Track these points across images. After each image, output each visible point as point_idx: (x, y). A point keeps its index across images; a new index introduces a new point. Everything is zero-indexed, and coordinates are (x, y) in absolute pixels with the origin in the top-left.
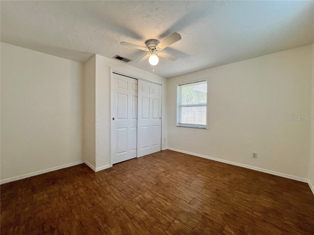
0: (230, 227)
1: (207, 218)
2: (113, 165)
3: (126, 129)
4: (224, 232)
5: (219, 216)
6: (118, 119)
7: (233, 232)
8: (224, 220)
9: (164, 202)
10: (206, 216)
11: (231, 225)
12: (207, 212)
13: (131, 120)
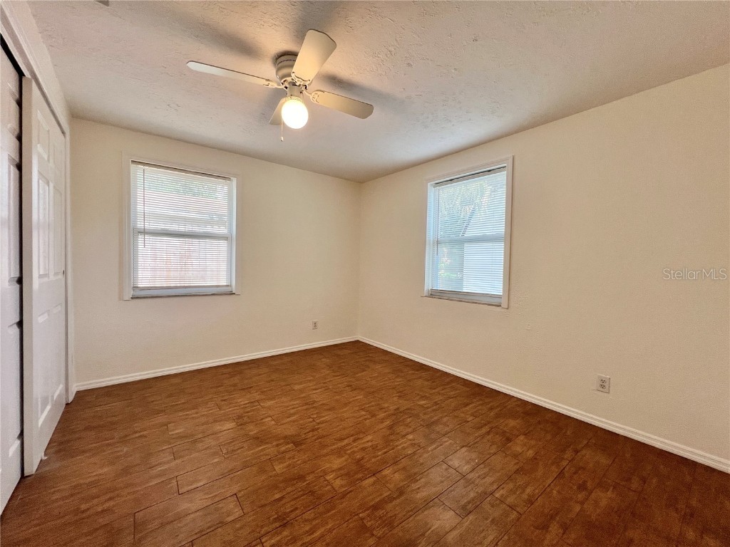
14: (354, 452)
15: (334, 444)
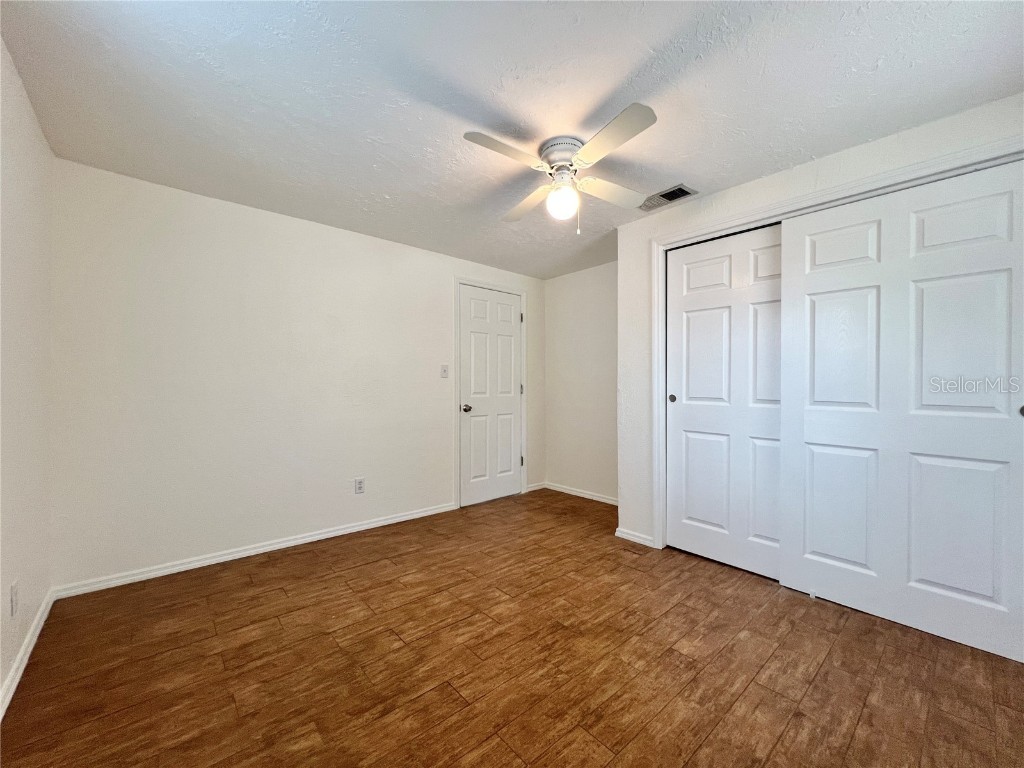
0: (312, 752)
1: (375, 705)
2: (668, 547)
3: (725, 438)
4: (312, 725)
5: (362, 743)
6: (691, 398)
7: (295, 748)
8: (343, 751)
9: (468, 632)
10: (380, 707)
11: (314, 758)
12: (390, 718)
13: (751, 405)
14: (483, 620)
15: (510, 628)
